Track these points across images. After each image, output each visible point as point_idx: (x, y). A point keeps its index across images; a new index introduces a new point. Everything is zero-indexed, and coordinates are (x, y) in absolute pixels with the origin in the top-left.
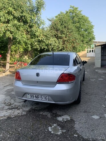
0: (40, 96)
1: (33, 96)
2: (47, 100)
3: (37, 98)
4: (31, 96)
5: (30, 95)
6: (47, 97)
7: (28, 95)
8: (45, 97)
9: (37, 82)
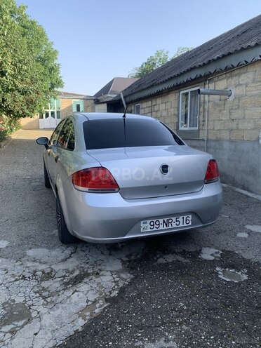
0: (174, 220)
1: (157, 223)
2: (190, 224)
3: (166, 225)
4: (152, 224)
5: (149, 222)
6: (190, 216)
7: (144, 223)
8: (185, 217)
9: (166, 187)
